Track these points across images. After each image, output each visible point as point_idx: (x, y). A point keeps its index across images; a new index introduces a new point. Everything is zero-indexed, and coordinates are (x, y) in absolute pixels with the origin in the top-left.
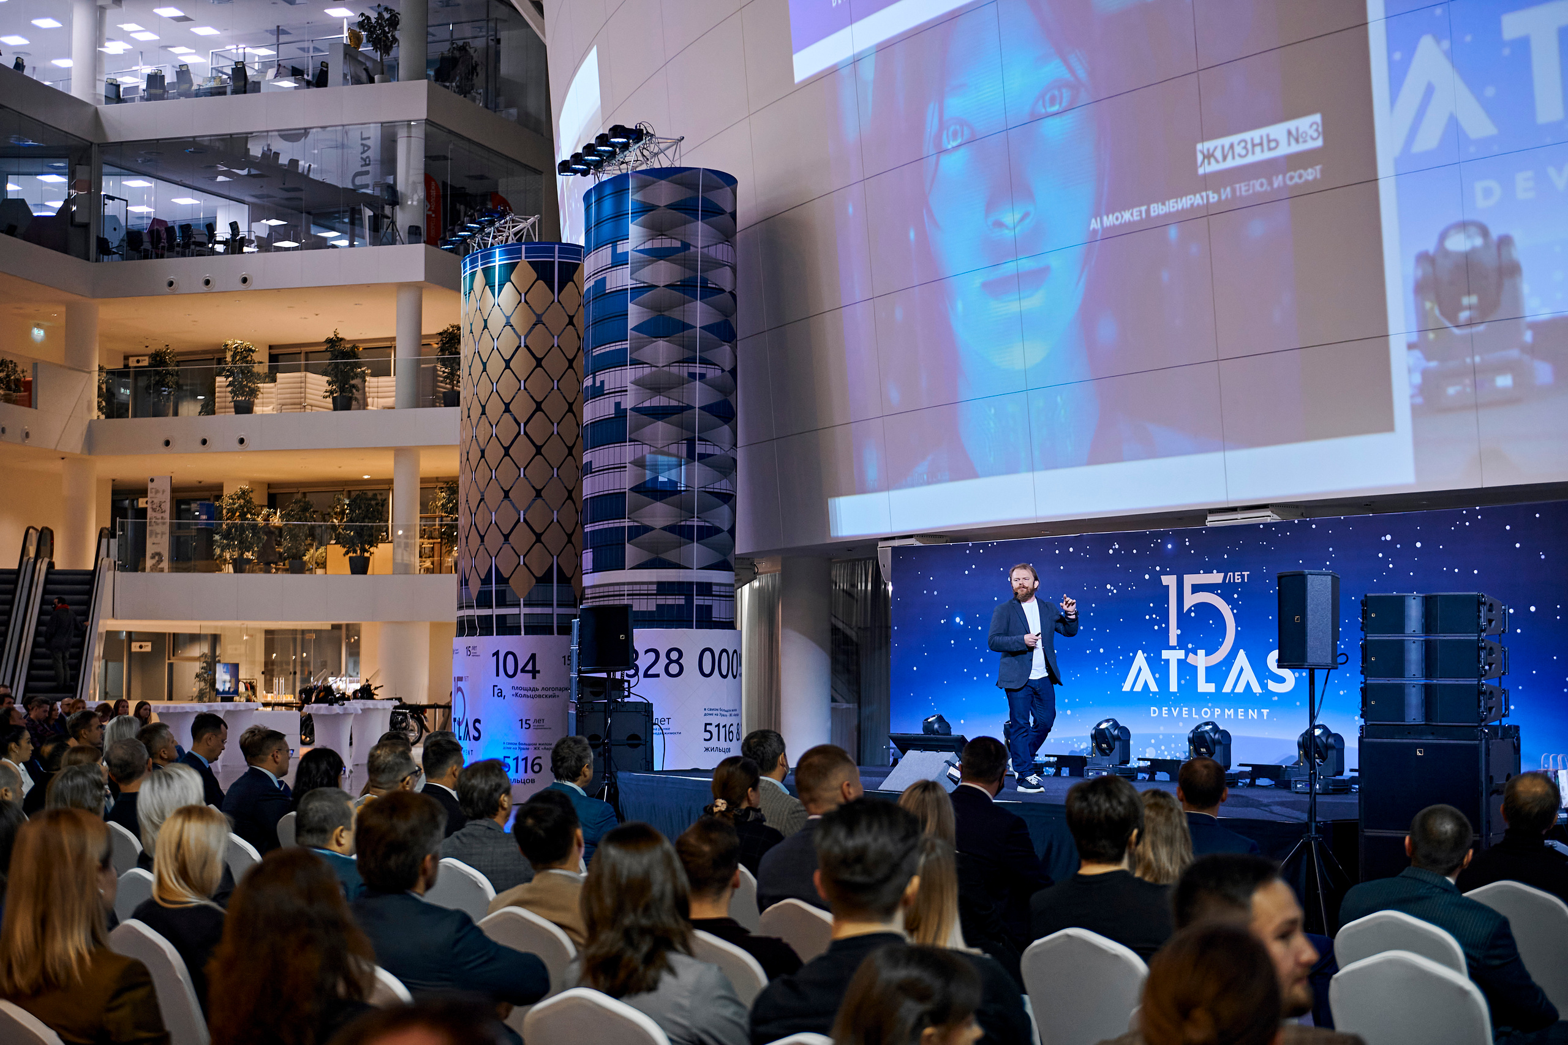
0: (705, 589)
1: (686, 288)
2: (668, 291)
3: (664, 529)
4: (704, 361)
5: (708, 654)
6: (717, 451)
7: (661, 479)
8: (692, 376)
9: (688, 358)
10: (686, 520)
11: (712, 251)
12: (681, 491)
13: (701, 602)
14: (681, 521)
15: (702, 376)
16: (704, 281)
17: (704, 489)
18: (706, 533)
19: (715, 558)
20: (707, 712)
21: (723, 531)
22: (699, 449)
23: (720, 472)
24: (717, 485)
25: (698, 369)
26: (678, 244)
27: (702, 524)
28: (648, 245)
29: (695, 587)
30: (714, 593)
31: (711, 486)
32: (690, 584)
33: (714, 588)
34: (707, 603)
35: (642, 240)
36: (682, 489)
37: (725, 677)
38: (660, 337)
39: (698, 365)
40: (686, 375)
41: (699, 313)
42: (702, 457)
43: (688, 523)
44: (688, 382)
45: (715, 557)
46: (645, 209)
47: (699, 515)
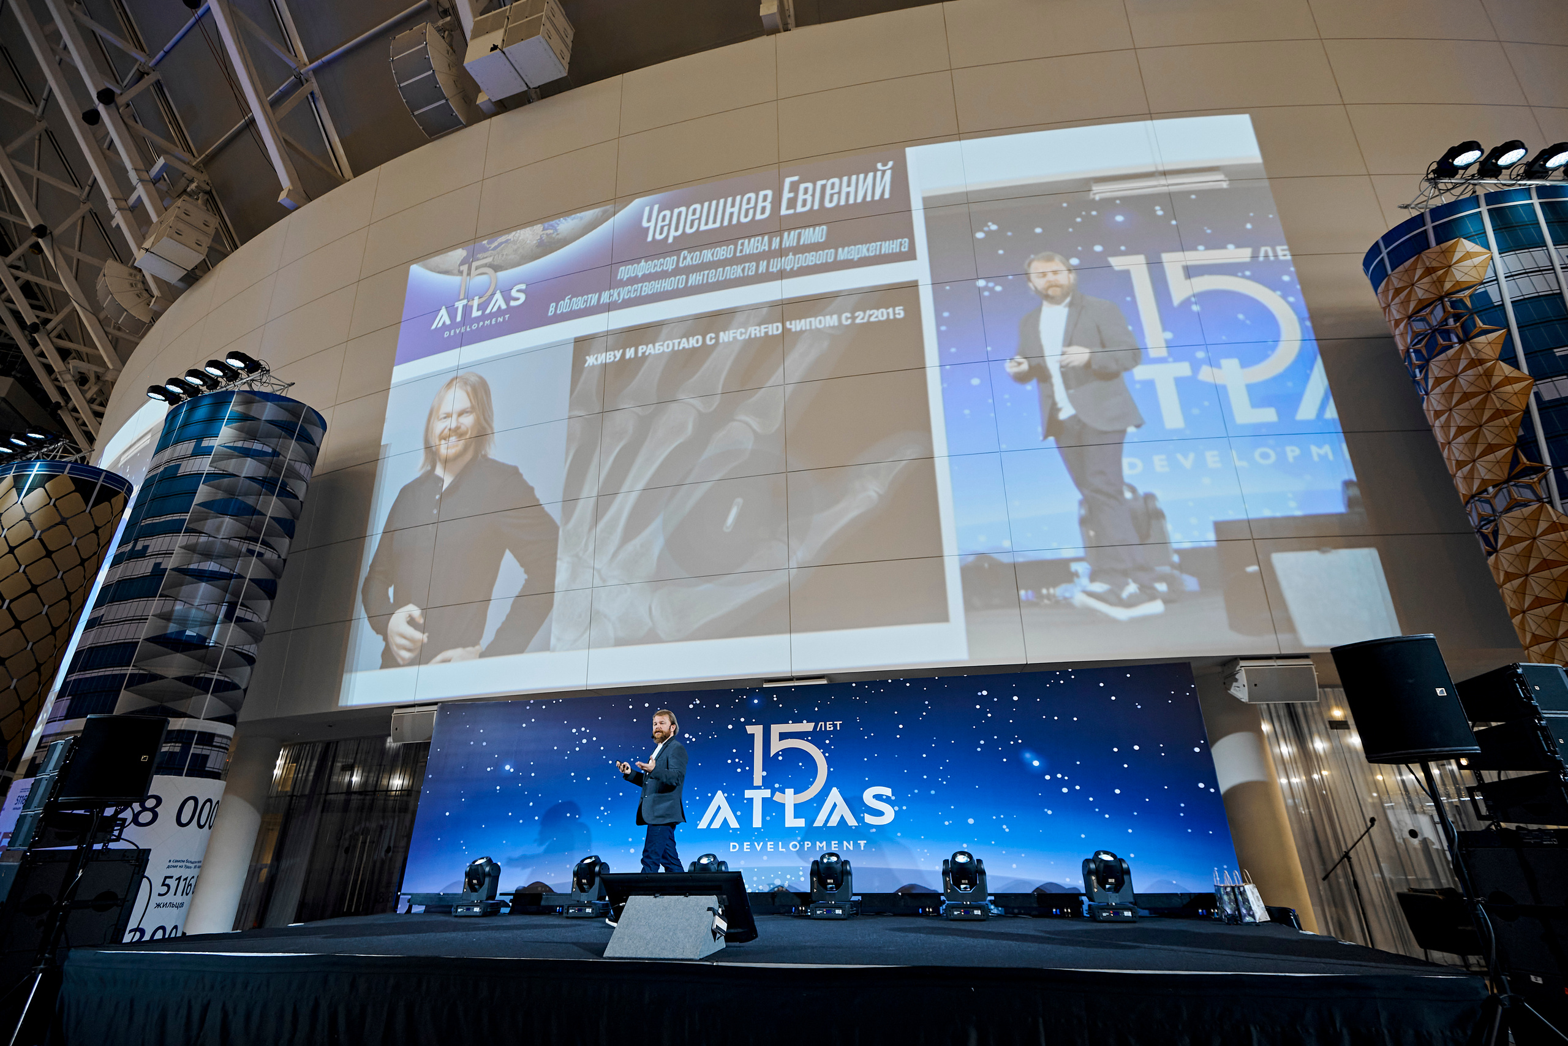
0: (207, 739)
1: (268, 484)
2: (248, 481)
3: (178, 679)
4: (264, 543)
5: (191, 803)
6: (255, 619)
7: (188, 633)
8: (251, 552)
9: (251, 537)
10: (205, 673)
11: (297, 465)
12: (209, 646)
13: (198, 751)
14: (200, 673)
15: (260, 555)
16: (284, 485)
17: (232, 648)
18: (222, 687)
19: (226, 711)
20: (171, 864)
21: (240, 688)
22: (239, 612)
23: (253, 637)
24: (246, 647)
25: (258, 548)
26: (270, 450)
27: (222, 678)
28: (239, 444)
29: (196, 735)
30: (214, 744)
31: (241, 647)
32: (191, 733)
33: (216, 739)
34: (205, 752)
35: (235, 439)
36: (211, 644)
37: (201, 827)
38: (228, 515)
39: (259, 545)
40: (244, 550)
41: (273, 506)
42: (240, 620)
43: (207, 676)
44: (245, 556)
45: (224, 710)
46: (244, 418)
47: (221, 670)
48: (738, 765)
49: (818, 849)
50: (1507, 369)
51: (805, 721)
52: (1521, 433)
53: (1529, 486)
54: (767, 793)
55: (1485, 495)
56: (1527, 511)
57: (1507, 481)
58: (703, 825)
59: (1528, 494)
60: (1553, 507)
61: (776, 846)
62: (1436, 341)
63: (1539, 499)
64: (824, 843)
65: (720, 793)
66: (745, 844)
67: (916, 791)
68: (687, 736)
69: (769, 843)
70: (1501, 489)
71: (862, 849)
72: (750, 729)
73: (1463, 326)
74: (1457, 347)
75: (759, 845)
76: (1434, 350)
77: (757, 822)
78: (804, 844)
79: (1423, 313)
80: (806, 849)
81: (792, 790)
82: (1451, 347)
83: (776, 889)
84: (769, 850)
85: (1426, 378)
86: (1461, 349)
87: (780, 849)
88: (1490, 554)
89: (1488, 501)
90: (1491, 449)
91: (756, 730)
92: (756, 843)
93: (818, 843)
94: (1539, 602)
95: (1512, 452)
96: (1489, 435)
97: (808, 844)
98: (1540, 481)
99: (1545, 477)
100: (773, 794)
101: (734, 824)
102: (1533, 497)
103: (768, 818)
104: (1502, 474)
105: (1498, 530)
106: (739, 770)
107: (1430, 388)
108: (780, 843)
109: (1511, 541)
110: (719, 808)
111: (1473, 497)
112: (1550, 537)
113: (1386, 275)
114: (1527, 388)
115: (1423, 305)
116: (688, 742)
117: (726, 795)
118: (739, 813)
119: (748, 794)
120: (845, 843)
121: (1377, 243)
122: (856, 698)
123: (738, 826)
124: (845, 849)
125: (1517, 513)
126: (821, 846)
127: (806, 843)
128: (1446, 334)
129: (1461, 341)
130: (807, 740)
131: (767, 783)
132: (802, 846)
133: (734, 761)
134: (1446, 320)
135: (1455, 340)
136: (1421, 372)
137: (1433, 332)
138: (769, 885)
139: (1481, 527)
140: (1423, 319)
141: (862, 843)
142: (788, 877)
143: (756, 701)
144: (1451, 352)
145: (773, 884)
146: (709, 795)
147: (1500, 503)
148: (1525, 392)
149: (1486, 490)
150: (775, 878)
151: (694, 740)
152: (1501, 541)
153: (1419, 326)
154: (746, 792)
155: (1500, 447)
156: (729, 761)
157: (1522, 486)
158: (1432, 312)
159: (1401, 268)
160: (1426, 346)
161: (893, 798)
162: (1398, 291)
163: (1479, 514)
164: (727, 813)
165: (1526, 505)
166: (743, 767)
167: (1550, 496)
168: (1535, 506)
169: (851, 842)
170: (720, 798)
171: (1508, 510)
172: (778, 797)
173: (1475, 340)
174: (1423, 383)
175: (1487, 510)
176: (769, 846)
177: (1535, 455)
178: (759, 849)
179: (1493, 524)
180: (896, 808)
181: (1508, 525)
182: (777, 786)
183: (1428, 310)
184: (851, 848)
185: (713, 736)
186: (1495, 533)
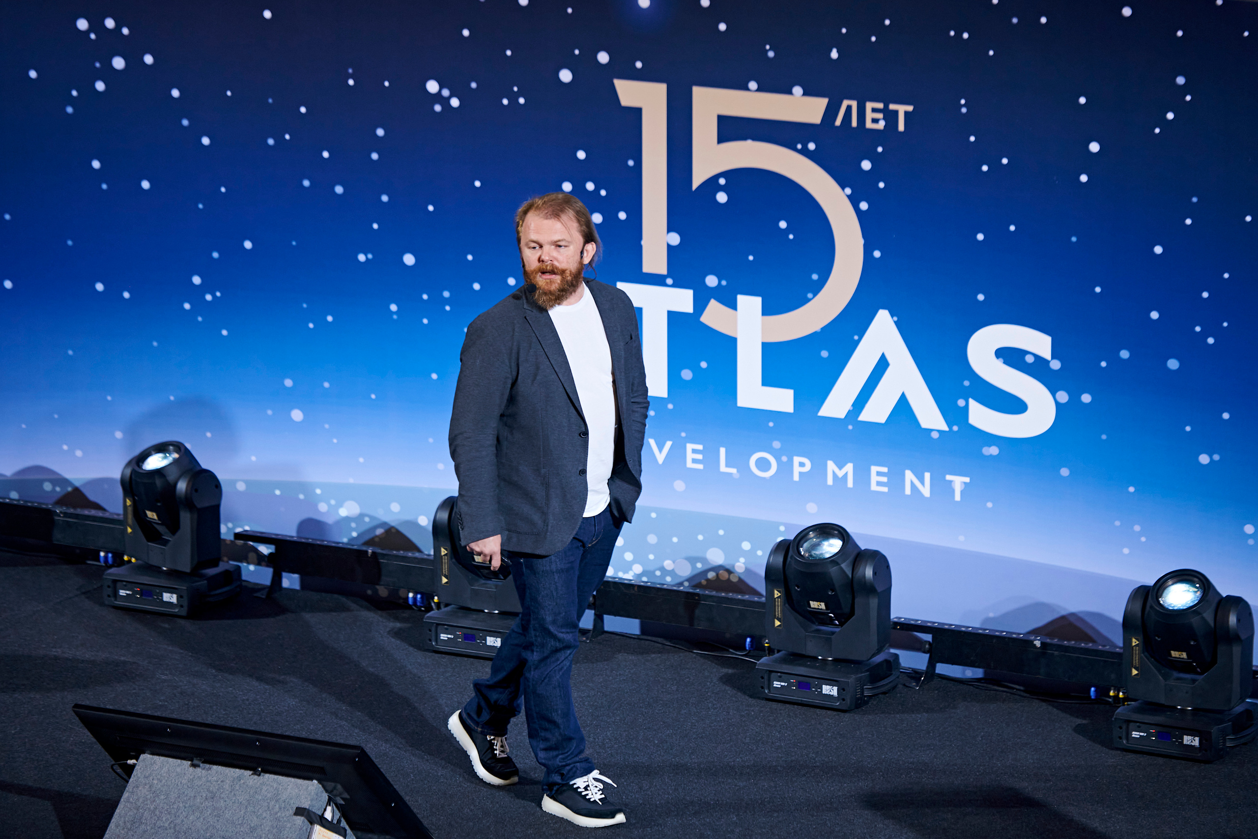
48: (595, 201)
49: (830, 482)
51: (798, 90)
61: (710, 458)
64: (849, 468)
67: (1125, 354)
68: (433, 86)
69: (690, 447)
71: (958, 497)
75: (661, 449)
78: (791, 461)
80: (796, 478)
81: (757, 301)
83: (711, 575)
87: (723, 468)
93: (831, 466)
97: (801, 465)
100: (700, 304)
108: (723, 451)
116: (438, 108)
120: (909, 475)
122: (959, 34)
124: (908, 491)
126: (840, 474)
127: (797, 460)
130: (805, 152)
132: (785, 469)
133: (579, 186)
138: (692, 560)
141: (958, 482)
142: (746, 546)
145: (703, 560)
150: (707, 545)
151: (455, 102)
156: (568, 186)
161: (1056, 365)
169: (927, 476)
172: (715, 316)
176: (690, 456)
178: (661, 457)
180: (1063, 397)
182: (712, 281)
184: (926, 491)
185: (513, 99)
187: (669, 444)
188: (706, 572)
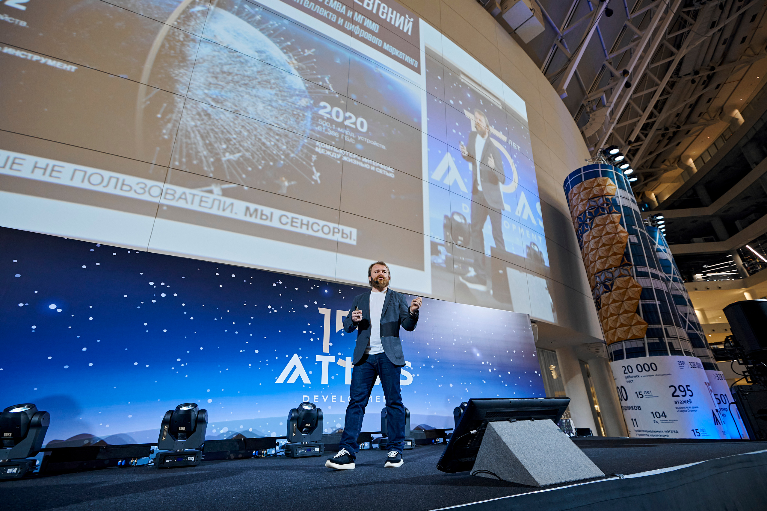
48: (311, 336)
50: (620, 228)
52: (625, 251)
53: (627, 270)
54: (333, 359)
55: (610, 270)
56: (625, 278)
57: (620, 267)
58: (280, 380)
59: (626, 272)
60: (634, 279)
61: (338, 399)
62: (599, 211)
63: (630, 275)
65: (296, 355)
66: (315, 396)
68: (269, 307)
69: (333, 396)
70: (617, 269)
72: (321, 310)
73: (609, 208)
74: (607, 215)
76: (597, 214)
77: (325, 380)
79: (595, 199)
81: (350, 358)
82: (604, 214)
83: (337, 431)
84: (333, 401)
85: (592, 223)
86: (608, 216)
87: (341, 401)
88: (606, 292)
89: (611, 273)
90: (615, 254)
91: (326, 312)
92: (323, 396)
94: (626, 312)
95: (622, 258)
96: (615, 249)
98: (630, 269)
99: (632, 268)
100: (337, 360)
101: (306, 380)
102: (628, 274)
103: (333, 377)
104: (618, 264)
105: (613, 284)
106: (312, 340)
107: (593, 227)
108: (341, 396)
109: (618, 288)
110: (295, 367)
111: (604, 270)
112: (632, 289)
113: (582, 181)
114: (627, 236)
115: (595, 196)
116: (270, 312)
117: (301, 357)
118: (311, 372)
119: (318, 358)
121: (580, 169)
123: (309, 382)
125: (622, 278)
128: (603, 209)
129: (608, 213)
131: (333, 351)
133: (308, 332)
134: (604, 204)
135: (606, 212)
136: (590, 220)
137: (598, 207)
138: (332, 428)
139: (605, 282)
140: (595, 201)
143: (326, 291)
144: (604, 216)
145: (335, 427)
146: (287, 356)
147: (616, 274)
148: (626, 237)
149: (611, 269)
150: (336, 423)
151: (276, 311)
152: (614, 288)
153: (593, 204)
154: (317, 356)
155: (618, 254)
156: (305, 332)
157: (625, 270)
158: (599, 200)
159: (588, 180)
160: (595, 211)
161: (412, 368)
162: (585, 189)
163: (606, 277)
164: (301, 371)
165: (625, 276)
166: (315, 337)
167: (633, 275)
168: (628, 277)
170: (295, 360)
171: (619, 277)
172: (340, 362)
173: (613, 214)
174: (590, 225)
175: (610, 275)
177: (629, 260)
178: (325, 400)
179: (612, 281)
180: (414, 375)
181: (618, 282)
182: (340, 354)
183: (597, 199)
185: (292, 311)
186: (612, 285)
187: (327, 396)
188: (336, 431)
